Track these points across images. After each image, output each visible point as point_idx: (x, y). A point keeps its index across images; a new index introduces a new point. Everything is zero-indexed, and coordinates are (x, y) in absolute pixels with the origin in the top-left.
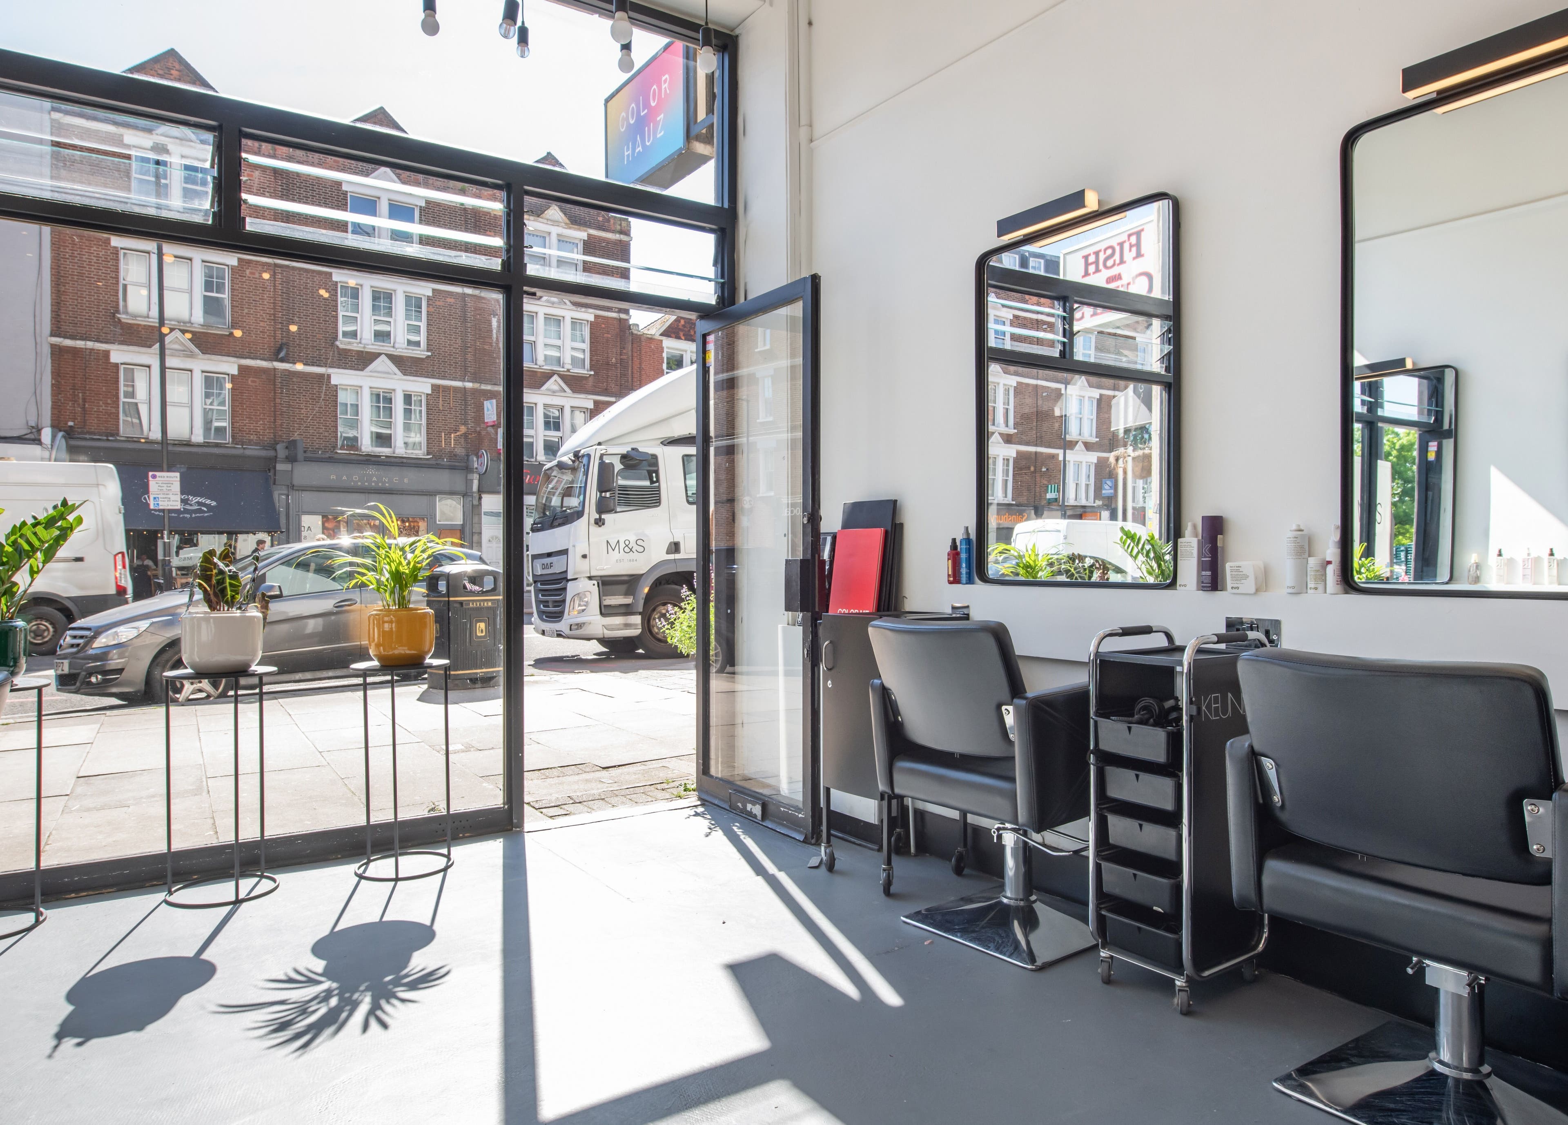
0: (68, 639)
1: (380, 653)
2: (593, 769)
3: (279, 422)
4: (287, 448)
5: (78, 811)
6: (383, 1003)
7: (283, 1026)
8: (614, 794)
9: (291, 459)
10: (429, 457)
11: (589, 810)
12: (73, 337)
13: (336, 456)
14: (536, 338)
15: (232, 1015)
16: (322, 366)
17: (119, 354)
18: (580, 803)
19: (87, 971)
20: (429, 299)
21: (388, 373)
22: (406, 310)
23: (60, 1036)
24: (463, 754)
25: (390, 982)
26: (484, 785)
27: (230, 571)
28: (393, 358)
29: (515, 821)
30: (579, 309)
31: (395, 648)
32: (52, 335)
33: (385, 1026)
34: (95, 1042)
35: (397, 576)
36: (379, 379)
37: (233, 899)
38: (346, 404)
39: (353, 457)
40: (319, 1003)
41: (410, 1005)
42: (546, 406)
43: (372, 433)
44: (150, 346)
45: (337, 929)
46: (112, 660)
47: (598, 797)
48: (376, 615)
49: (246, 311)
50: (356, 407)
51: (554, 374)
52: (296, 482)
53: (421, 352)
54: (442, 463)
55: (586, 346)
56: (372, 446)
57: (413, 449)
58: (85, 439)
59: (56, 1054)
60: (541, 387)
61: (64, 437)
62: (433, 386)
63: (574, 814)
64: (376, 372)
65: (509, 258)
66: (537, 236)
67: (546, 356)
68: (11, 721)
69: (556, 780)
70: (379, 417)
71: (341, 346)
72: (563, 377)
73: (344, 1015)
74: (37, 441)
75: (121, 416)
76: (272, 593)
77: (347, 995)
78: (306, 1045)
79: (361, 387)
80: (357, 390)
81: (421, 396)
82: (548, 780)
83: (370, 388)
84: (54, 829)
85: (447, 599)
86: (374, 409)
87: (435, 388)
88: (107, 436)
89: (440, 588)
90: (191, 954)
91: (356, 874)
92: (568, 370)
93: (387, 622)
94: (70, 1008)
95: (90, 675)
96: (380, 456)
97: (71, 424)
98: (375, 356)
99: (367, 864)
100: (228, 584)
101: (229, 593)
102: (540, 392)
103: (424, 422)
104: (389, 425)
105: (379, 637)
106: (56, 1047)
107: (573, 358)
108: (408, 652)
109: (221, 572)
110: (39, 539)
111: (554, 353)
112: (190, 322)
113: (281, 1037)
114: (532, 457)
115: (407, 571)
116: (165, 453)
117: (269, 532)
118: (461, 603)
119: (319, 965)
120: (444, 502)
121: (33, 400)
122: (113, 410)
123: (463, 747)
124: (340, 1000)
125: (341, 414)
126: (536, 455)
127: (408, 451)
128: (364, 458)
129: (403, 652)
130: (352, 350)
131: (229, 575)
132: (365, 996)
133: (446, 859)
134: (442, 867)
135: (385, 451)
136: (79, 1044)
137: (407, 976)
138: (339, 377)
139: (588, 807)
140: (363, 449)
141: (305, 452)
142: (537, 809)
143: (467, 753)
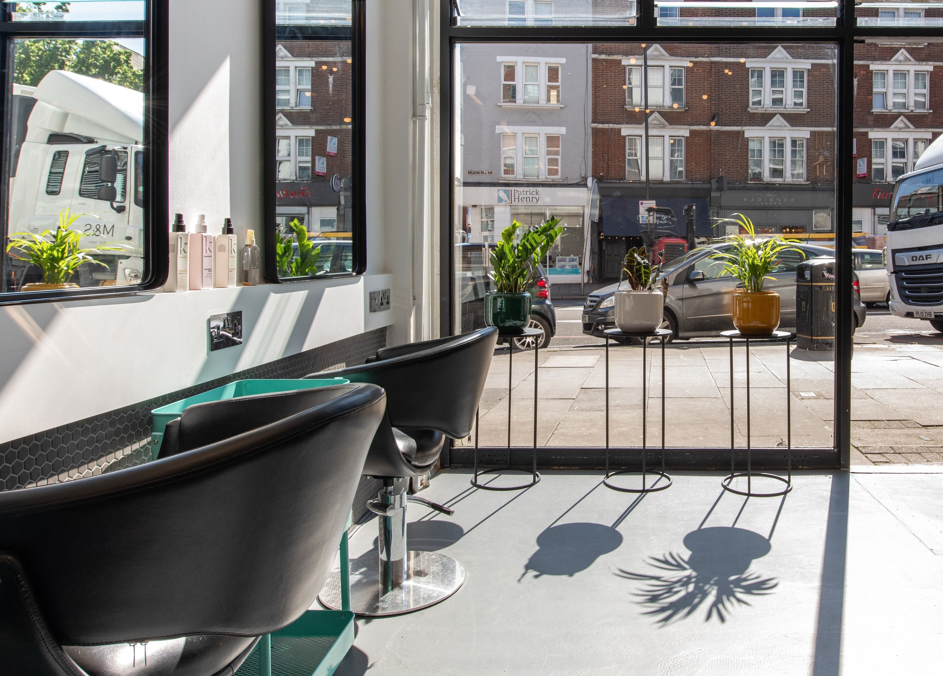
0: (588, 302)
1: (741, 324)
2: (914, 426)
3: (713, 165)
4: (717, 181)
5: (577, 410)
6: (724, 598)
7: (654, 599)
8: (930, 450)
9: (720, 189)
10: (808, 183)
11: (907, 461)
12: (603, 123)
13: (747, 185)
14: (887, 89)
15: (626, 580)
16: (739, 126)
17: (626, 130)
18: (900, 453)
19: (552, 523)
20: (809, 70)
21: (781, 126)
22: (794, 81)
23: (528, 567)
24: (814, 400)
25: (733, 582)
26: (826, 427)
27: (644, 263)
28: (785, 116)
29: (842, 462)
30: (921, 63)
31: (751, 322)
32: (593, 122)
33: (722, 619)
34: (545, 577)
35: (753, 268)
36: (775, 131)
37: (642, 489)
38: (754, 150)
39: (759, 186)
40: (682, 586)
41: (744, 605)
42: (894, 140)
43: (770, 168)
44: (642, 124)
45: (703, 527)
46: (609, 316)
47: (915, 451)
48: (738, 296)
49: (694, 95)
50: (760, 151)
51: (900, 115)
52: (723, 204)
53: (803, 110)
54: (817, 187)
55: (926, 91)
56: (770, 177)
57: (797, 178)
58: (609, 183)
59: (523, 580)
60: (890, 126)
61: (596, 181)
62: (811, 132)
63: (894, 463)
64: (773, 126)
65: (842, 16)
66: (888, 13)
67: (894, 103)
68: (558, 349)
69: (882, 431)
70: (775, 158)
71: (751, 111)
72: (908, 117)
73: (697, 600)
74: (585, 185)
75: (627, 168)
76: (698, 277)
77: (701, 585)
78: (666, 619)
79: (763, 138)
80: (761, 140)
81: (803, 140)
82: (876, 430)
83: (770, 137)
84: (563, 420)
85: (810, 284)
86: (772, 152)
87: (813, 133)
88: (619, 180)
89: (806, 277)
90: (610, 525)
91: (722, 485)
92: (912, 111)
93: (745, 302)
94: (537, 548)
95: (598, 325)
96: (775, 184)
97: (601, 174)
98: (773, 115)
99: (731, 478)
100: (643, 272)
101: (644, 278)
102: (890, 130)
103: (805, 158)
104: (782, 162)
105: (739, 313)
106: (524, 574)
107: (916, 102)
108: (760, 325)
109: (639, 263)
110: (535, 241)
111: (901, 100)
112: (663, 106)
113: (650, 607)
114: (883, 179)
115: (760, 264)
116: (648, 188)
117: (707, 237)
118: (821, 287)
119: (686, 554)
120: (818, 215)
121: (583, 162)
122: (623, 164)
123: (815, 395)
124: (696, 588)
125: (751, 157)
126: (886, 177)
127: (794, 180)
128: (765, 186)
129: (757, 325)
130: (758, 113)
131: (644, 266)
132: (713, 589)
133: (787, 485)
134: (783, 490)
135: (779, 180)
136: (536, 577)
137: (745, 580)
138: (750, 132)
139: (906, 459)
140: (765, 180)
141: (728, 184)
142: (863, 454)
143: (818, 400)
